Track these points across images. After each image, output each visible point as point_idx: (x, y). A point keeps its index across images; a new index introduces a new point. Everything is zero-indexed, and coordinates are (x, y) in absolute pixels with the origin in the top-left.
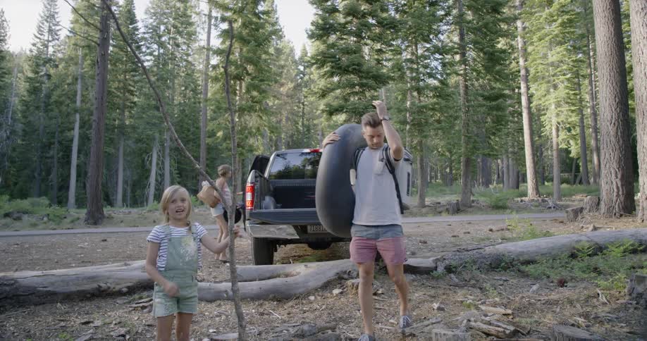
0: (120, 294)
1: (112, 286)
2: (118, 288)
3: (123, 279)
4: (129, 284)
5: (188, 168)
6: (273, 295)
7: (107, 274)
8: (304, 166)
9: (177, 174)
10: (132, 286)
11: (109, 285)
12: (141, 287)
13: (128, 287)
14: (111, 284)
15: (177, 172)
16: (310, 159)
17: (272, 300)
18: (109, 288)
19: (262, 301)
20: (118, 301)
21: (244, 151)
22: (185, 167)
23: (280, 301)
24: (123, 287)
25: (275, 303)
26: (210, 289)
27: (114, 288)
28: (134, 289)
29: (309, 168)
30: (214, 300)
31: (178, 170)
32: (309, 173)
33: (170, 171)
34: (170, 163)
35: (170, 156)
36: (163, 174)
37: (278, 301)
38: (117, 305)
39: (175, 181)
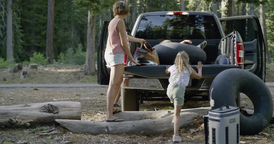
0: (25, 127)
1: (19, 121)
2: (23, 122)
3: (27, 116)
4: (32, 120)
5: (31, 22)
6: (144, 132)
7: (15, 112)
8: (166, 27)
9: (20, 28)
10: (33, 122)
11: (17, 120)
12: (40, 123)
13: (30, 122)
14: (18, 119)
15: (20, 26)
16: (172, 20)
17: (143, 135)
18: (17, 122)
19: (135, 135)
20: (25, 132)
21: (99, 6)
22: (28, 20)
23: (148, 136)
24: (27, 122)
25: (145, 137)
26: (94, 125)
27: (20, 122)
28: (35, 124)
29: (171, 28)
30: (98, 134)
31: (21, 24)
32: (170, 33)
33: (13, 24)
34: (13, 17)
35: (12, 8)
36: (6, 28)
37: (147, 136)
38: (25, 134)
39: (18, 36)
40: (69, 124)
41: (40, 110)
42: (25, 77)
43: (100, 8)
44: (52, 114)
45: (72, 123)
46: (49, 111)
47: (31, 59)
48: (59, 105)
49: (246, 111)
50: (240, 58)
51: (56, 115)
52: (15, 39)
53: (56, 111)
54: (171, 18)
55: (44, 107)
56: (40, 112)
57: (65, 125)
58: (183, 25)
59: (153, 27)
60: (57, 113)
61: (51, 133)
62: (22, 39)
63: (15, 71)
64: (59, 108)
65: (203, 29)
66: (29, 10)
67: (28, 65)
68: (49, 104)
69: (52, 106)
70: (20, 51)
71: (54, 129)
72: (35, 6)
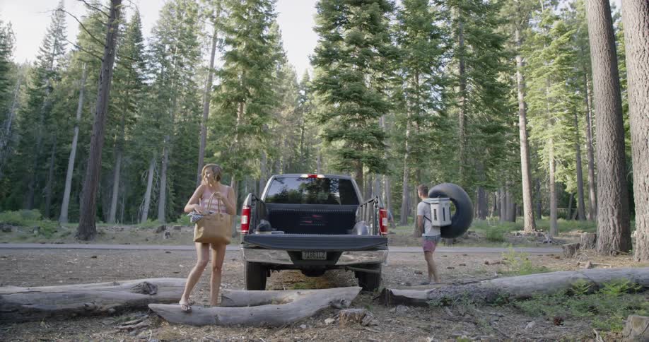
0: (107, 314)
1: (99, 306)
2: (105, 308)
3: (112, 299)
4: (117, 305)
5: (184, 187)
6: (264, 322)
7: (95, 293)
8: (301, 191)
9: (173, 192)
10: (120, 307)
11: (96, 304)
12: (130, 308)
13: (116, 308)
14: (98, 303)
15: (173, 190)
16: (307, 184)
17: (263, 327)
18: (96, 307)
19: (252, 328)
20: (104, 322)
21: (241, 172)
22: (181, 185)
23: (270, 328)
24: (110, 307)
25: (266, 330)
26: (200, 313)
27: (101, 308)
28: (122, 310)
29: (306, 193)
30: (204, 325)
31: (174, 188)
32: (305, 198)
33: (166, 189)
34: (167, 181)
35: (167, 174)
36: (159, 191)
37: (268, 328)
38: (103, 326)
39: (170, 199)
40: (167, 311)
41: (132, 290)
42: (167, 237)
43: (242, 174)
44: (147, 296)
45: (170, 311)
46: (145, 292)
47: (178, 220)
48: (160, 284)
49: (391, 292)
50: (384, 226)
51: (152, 297)
52: (167, 201)
53: (153, 292)
54: (306, 182)
55: (139, 286)
56: (133, 292)
57: (160, 313)
58: (318, 190)
59: (288, 190)
60: (155, 294)
61: (138, 325)
62: (174, 202)
63: (158, 232)
64: (158, 288)
65: (337, 195)
66: (183, 175)
67: (172, 225)
68: (145, 282)
69: (148, 284)
70: (171, 212)
71: (147, 316)
72: (189, 173)
